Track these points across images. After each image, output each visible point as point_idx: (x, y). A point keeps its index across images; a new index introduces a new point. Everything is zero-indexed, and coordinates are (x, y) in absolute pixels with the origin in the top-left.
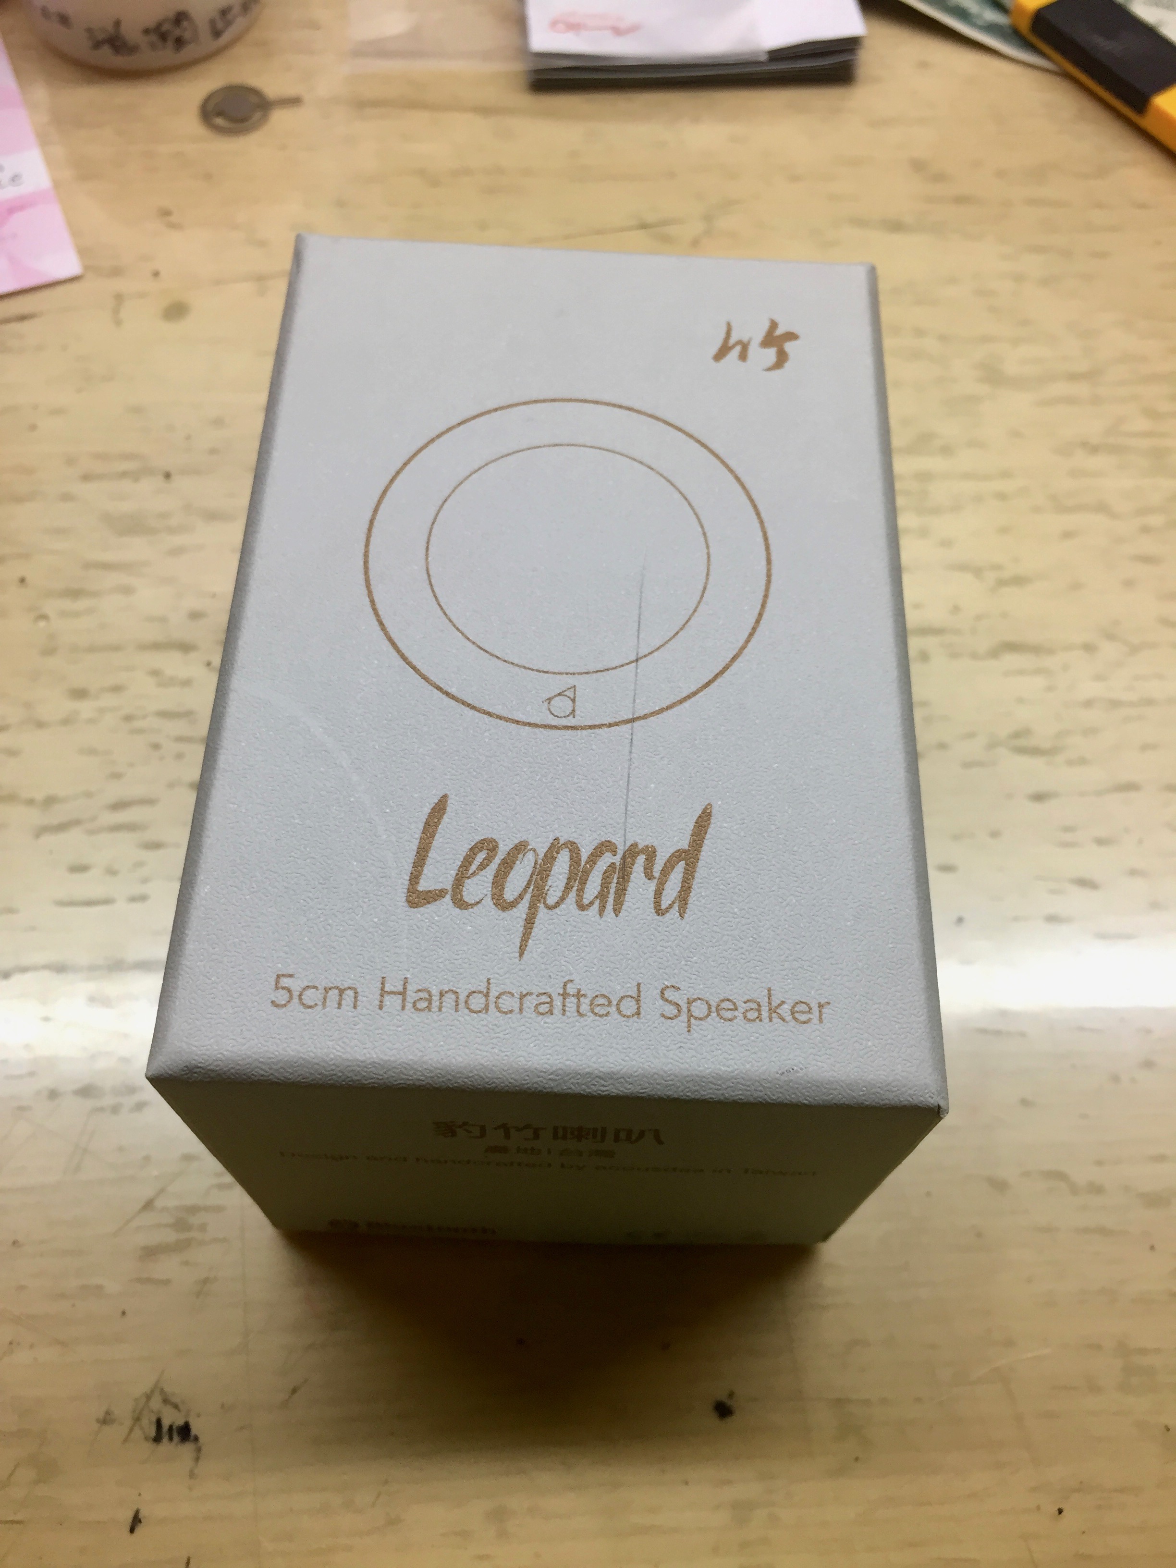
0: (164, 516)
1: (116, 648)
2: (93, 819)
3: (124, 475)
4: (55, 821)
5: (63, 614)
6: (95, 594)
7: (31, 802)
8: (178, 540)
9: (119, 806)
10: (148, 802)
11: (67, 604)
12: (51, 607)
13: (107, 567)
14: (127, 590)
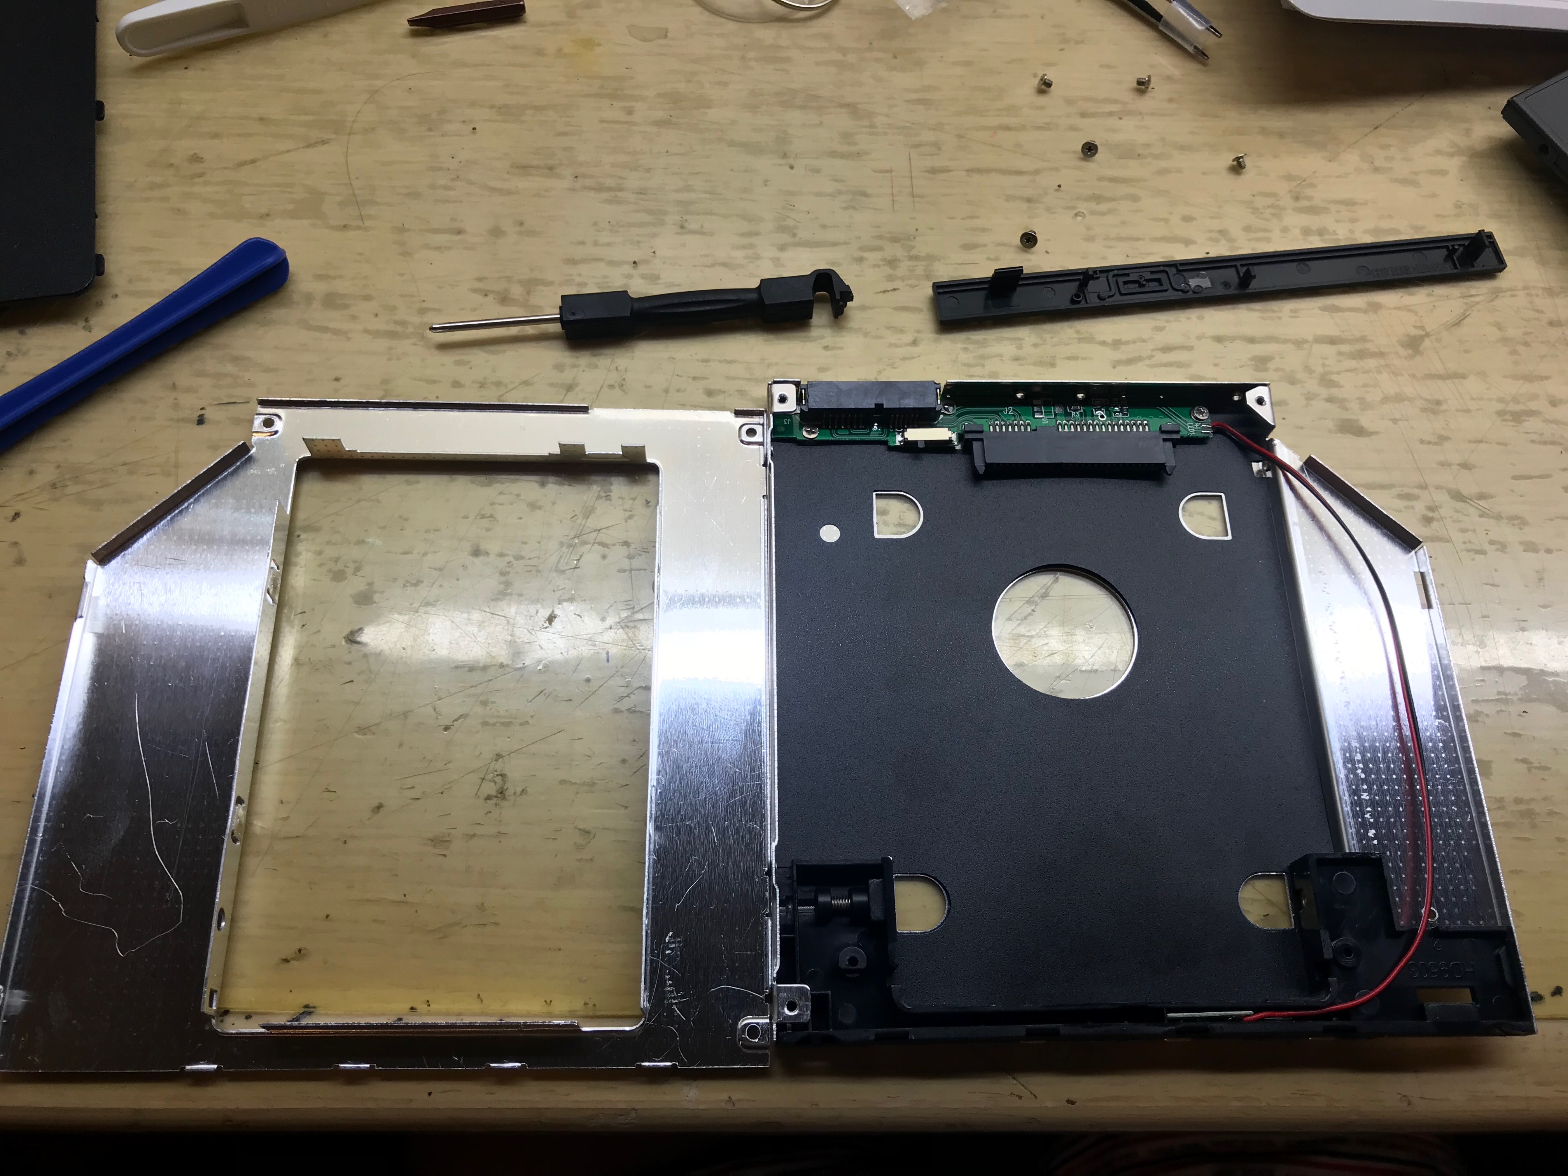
0: (1147, 145)
1: (1138, 239)
2: (1150, 357)
3: (1111, 114)
4: (1124, 357)
5: (1093, 213)
6: (1112, 200)
7: (1103, 343)
8: (1163, 164)
9: (1167, 349)
10: (1190, 348)
11: (1093, 206)
12: (1083, 207)
13: (1114, 180)
14: (1135, 198)
